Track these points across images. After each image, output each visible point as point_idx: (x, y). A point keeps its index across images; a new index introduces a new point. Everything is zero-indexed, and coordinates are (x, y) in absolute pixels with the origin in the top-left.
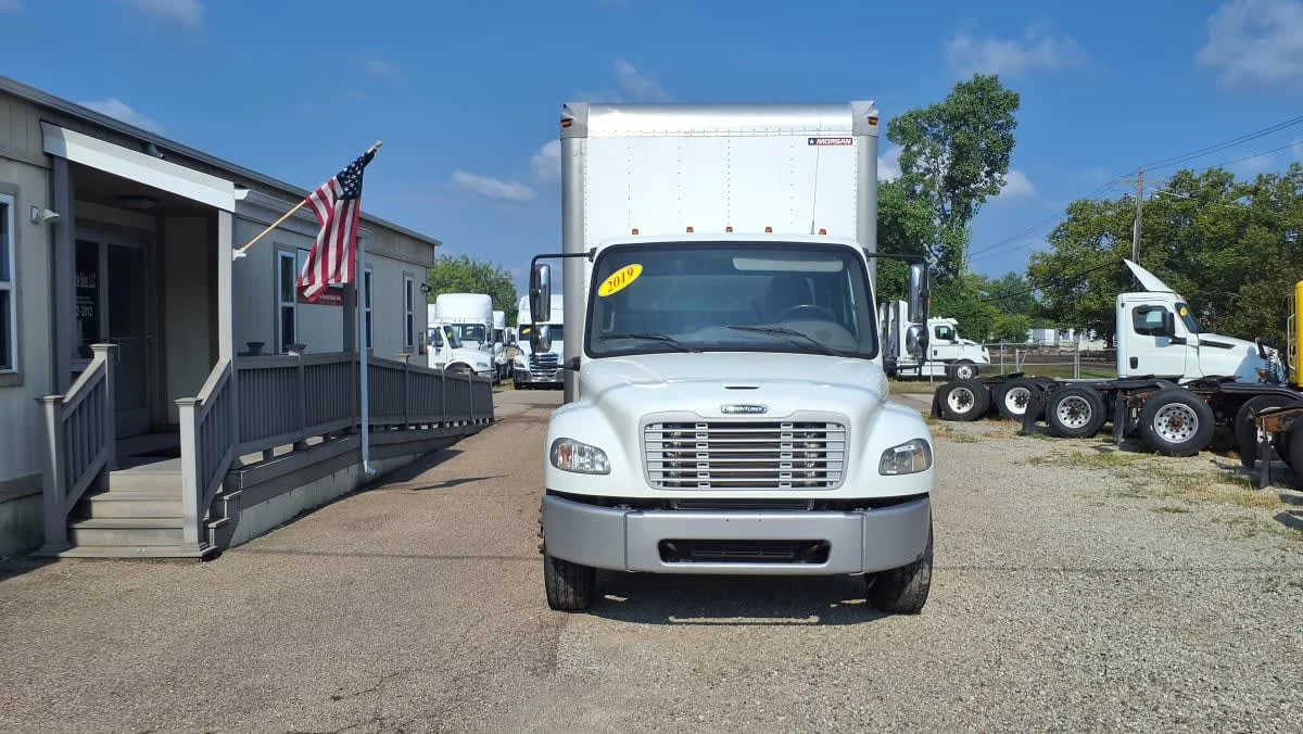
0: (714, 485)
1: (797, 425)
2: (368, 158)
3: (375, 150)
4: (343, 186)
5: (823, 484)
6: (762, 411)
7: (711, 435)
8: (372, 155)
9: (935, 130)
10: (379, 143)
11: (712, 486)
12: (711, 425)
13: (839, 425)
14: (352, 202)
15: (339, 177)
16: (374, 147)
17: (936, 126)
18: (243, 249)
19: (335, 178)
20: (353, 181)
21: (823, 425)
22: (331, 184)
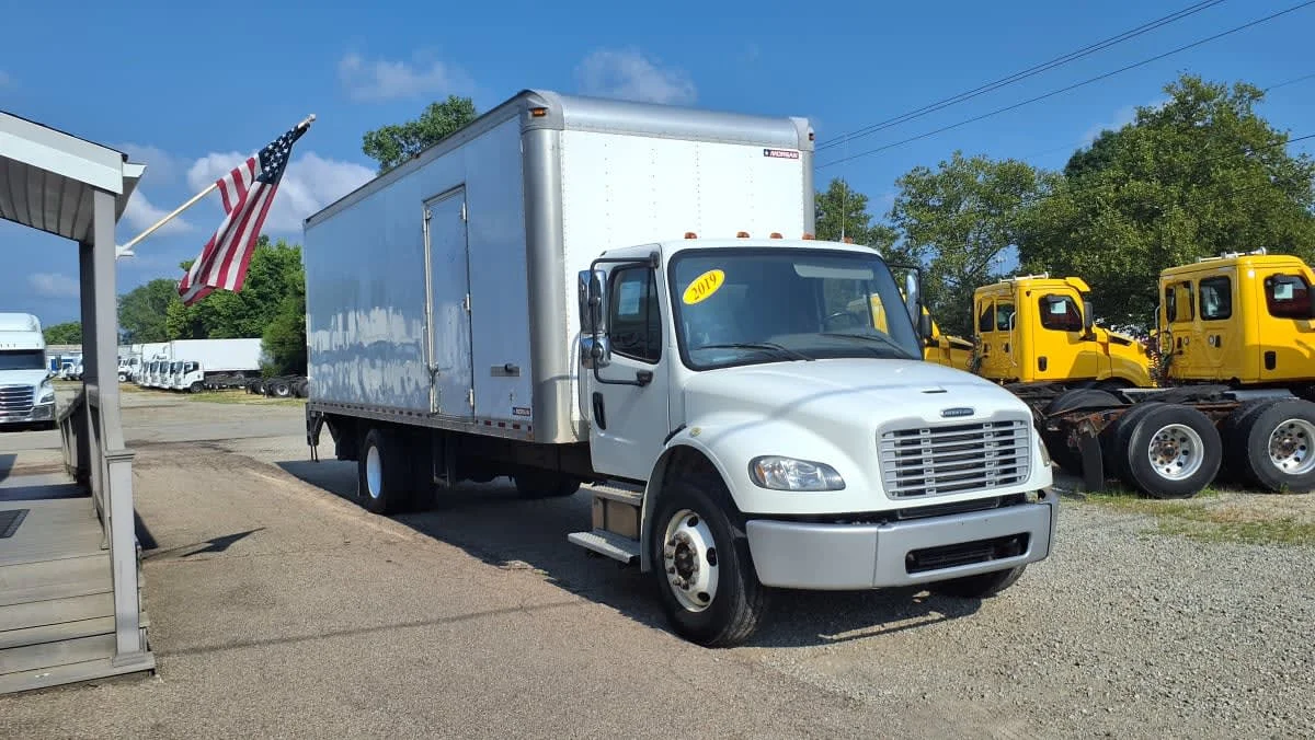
0: (940, 490)
1: (997, 424)
2: (300, 132)
3: (307, 125)
4: (263, 166)
5: (1013, 480)
6: (970, 412)
7: (934, 441)
8: (304, 129)
9: (412, 148)
10: (313, 116)
11: (938, 492)
12: (934, 430)
13: (1022, 422)
14: (269, 186)
15: (261, 155)
16: (307, 121)
17: (413, 143)
18: (129, 245)
19: (256, 156)
20: (276, 159)
21: (1010, 423)
22: (251, 164)
